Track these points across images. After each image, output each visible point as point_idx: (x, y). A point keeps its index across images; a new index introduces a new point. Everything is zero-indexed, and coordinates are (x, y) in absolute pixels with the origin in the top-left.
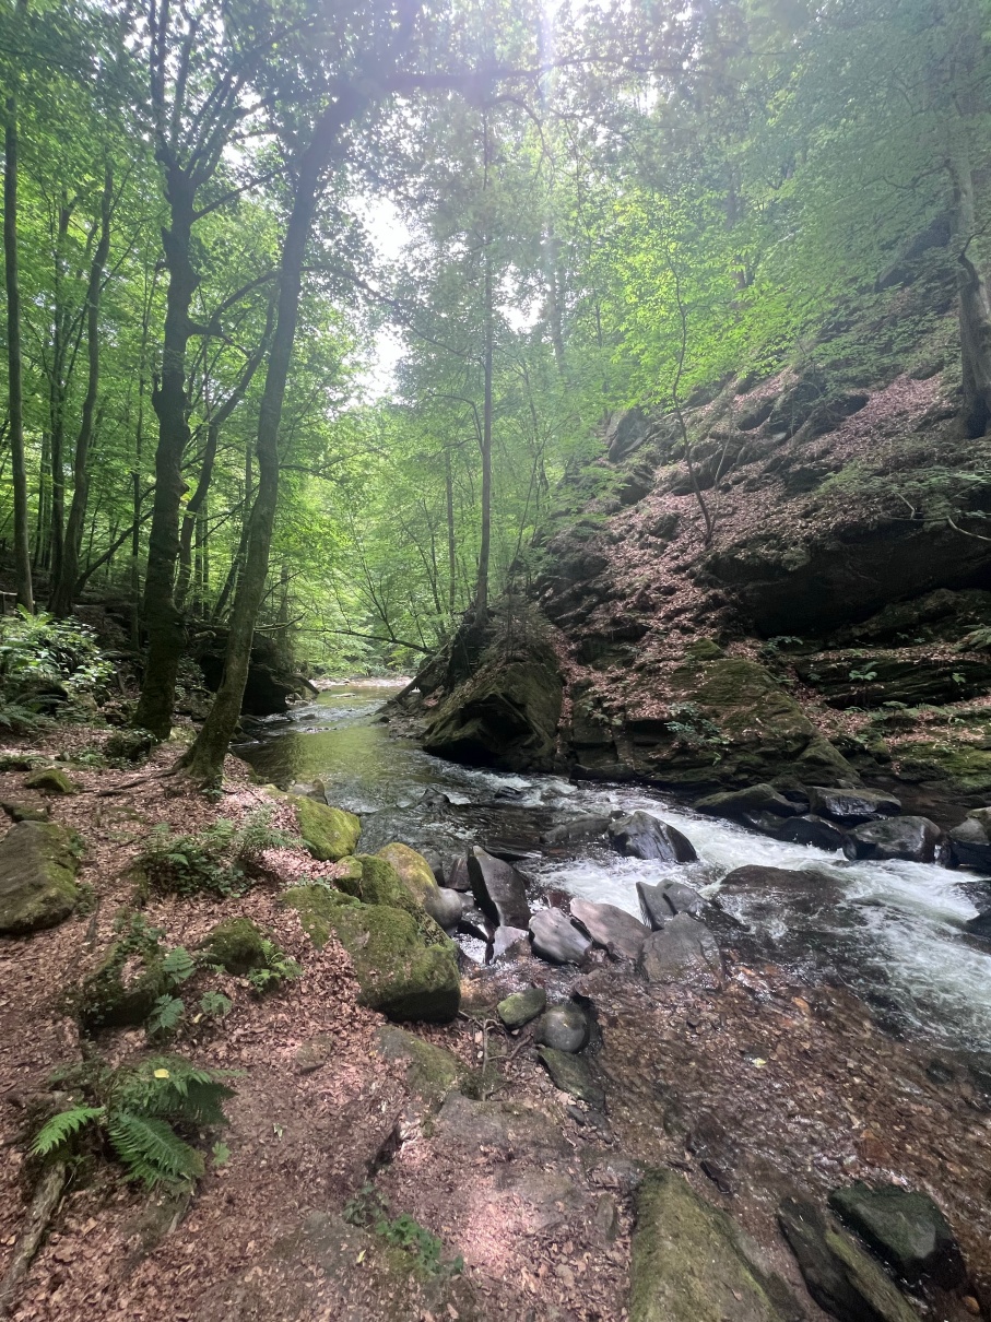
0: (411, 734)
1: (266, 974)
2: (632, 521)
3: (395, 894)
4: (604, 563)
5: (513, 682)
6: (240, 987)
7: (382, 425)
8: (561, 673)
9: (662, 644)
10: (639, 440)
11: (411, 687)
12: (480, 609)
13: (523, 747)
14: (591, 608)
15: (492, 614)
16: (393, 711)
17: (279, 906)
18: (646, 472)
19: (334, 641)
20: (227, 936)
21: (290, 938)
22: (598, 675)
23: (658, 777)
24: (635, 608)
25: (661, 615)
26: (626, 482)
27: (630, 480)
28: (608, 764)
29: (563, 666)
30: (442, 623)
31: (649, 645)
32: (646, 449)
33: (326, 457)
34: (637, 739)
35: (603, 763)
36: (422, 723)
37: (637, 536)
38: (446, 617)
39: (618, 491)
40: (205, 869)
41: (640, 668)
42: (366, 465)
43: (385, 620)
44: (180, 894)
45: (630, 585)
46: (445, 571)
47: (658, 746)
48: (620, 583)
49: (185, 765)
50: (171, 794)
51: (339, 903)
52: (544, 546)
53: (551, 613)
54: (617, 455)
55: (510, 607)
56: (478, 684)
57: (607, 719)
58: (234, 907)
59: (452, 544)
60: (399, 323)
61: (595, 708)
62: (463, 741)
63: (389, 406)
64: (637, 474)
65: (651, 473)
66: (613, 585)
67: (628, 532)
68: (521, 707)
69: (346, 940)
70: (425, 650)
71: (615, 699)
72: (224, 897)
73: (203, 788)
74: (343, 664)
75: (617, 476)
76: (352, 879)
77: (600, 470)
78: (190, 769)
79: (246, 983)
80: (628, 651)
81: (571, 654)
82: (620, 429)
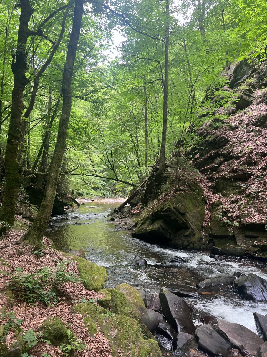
0: (126, 227)
1: (69, 347)
2: (242, 119)
3: (126, 310)
4: (226, 141)
5: (179, 201)
6: (57, 353)
7: (114, 74)
8: (204, 197)
9: (260, 183)
10: (245, 77)
11: (125, 203)
12: (161, 164)
13: (185, 236)
14: (220, 164)
15: (167, 167)
16: (117, 215)
17: (73, 312)
18: (249, 93)
19: (87, 180)
20: (51, 326)
21: (79, 329)
22: (225, 199)
23: (260, 255)
24: (245, 163)
25: (260, 167)
26: (238, 98)
27: (241, 97)
28: (231, 247)
29: (205, 194)
30: (141, 172)
31: (253, 183)
32: (249, 81)
33: (86, 91)
34: (247, 234)
35: (228, 246)
36: (131, 221)
37: (245, 126)
38: (143, 168)
39: (235, 103)
40: (39, 291)
41: (248, 196)
42: (105, 94)
43: (113, 170)
44: (28, 303)
45: (241, 152)
46: (142, 145)
47: (259, 238)
48: (236, 151)
49: (25, 239)
50: (20, 253)
51: (101, 313)
52: (195, 132)
53: (198, 166)
54: (233, 85)
55: (177, 163)
56: (161, 202)
57: (230, 223)
58: (52, 311)
59: (146, 132)
60: (124, 25)
61: (223, 216)
62: (153, 232)
63: (118, 65)
64: (244, 94)
65: (252, 93)
66: (232, 152)
67: (240, 124)
68: (183, 215)
69: (105, 332)
70: (132, 185)
71: (234, 212)
72: (47, 306)
73: (34, 251)
74: (92, 191)
75: (233, 95)
76: (107, 301)
77: (225, 92)
78: (28, 241)
79: (60, 351)
80: (241, 187)
81: (210, 187)
82: (235, 71)
